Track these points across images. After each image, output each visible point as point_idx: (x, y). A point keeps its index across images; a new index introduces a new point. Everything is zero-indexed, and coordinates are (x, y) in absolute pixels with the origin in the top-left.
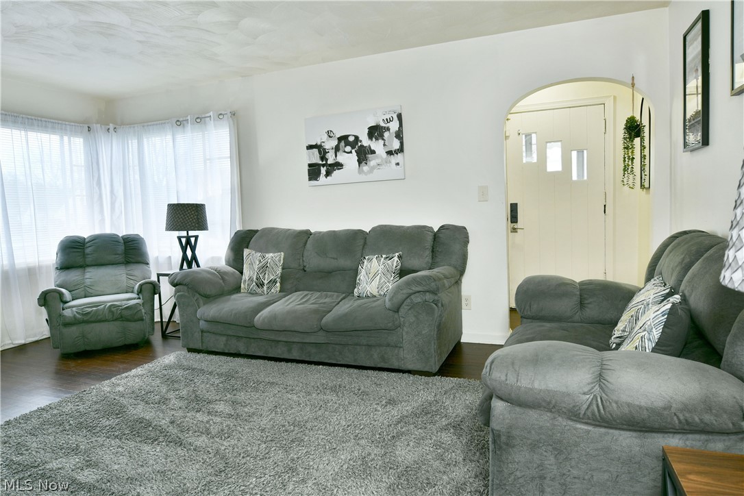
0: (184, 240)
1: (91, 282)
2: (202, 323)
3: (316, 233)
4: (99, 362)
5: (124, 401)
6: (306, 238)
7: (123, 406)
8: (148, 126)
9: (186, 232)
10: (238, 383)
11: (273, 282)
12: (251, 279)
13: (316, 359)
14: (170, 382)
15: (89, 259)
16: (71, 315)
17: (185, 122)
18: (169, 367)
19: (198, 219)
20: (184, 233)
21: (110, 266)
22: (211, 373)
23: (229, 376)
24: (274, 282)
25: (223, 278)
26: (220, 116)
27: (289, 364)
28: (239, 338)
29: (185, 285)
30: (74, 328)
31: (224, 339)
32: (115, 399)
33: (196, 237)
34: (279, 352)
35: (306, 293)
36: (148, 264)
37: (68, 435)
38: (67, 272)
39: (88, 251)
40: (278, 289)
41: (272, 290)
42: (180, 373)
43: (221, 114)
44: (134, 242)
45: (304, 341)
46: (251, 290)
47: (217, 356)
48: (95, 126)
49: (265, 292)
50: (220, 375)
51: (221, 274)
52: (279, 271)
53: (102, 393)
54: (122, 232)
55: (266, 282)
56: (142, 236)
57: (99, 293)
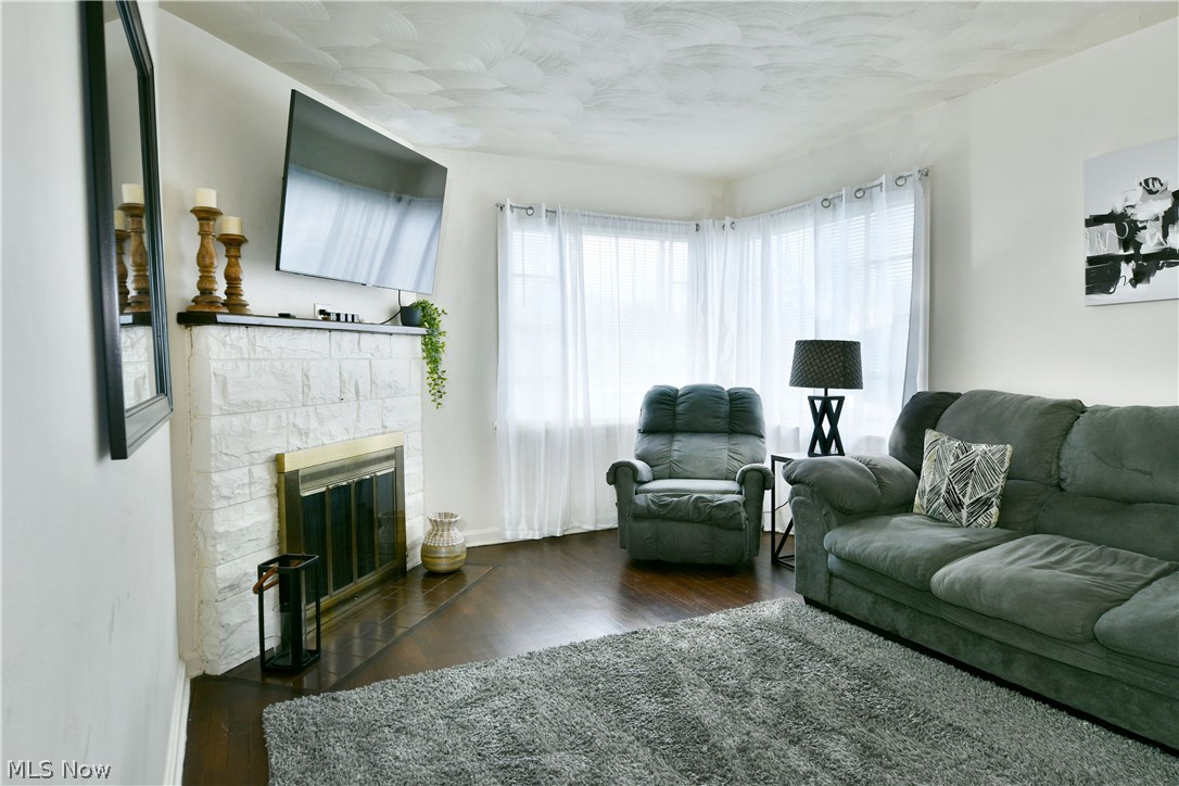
0: (818, 404)
1: (680, 456)
2: (831, 558)
3: (1095, 410)
4: (672, 584)
5: (682, 672)
6: (1069, 417)
7: (677, 682)
8: (778, 214)
9: (823, 390)
10: (884, 701)
11: (984, 504)
12: (935, 490)
13: (1074, 703)
14: (763, 657)
15: (680, 421)
16: (644, 504)
17: (836, 200)
18: (765, 625)
19: (845, 367)
20: (820, 392)
21: (707, 435)
22: (835, 661)
23: (870, 679)
24: (986, 503)
25: (879, 482)
26: (899, 180)
27: (1004, 692)
28: (897, 605)
29: (808, 484)
30: (646, 525)
31: (870, 599)
32: (670, 663)
33: (841, 400)
34: (982, 657)
35: (1060, 540)
36: (762, 437)
37: (589, 708)
38: (650, 437)
39: (680, 408)
40: (994, 520)
41: (980, 521)
42: (782, 642)
43: (900, 177)
44: (745, 400)
45: (1044, 654)
46: (935, 511)
47: (854, 627)
48: (706, 223)
49: (964, 521)
50: (853, 672)
51: (878, 472)
52: (999, 483)
53: (657, 645)
54: (728, 384)
55: (967, 501)
56: (758, 391)
57: (686, 474)
